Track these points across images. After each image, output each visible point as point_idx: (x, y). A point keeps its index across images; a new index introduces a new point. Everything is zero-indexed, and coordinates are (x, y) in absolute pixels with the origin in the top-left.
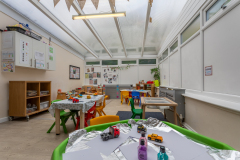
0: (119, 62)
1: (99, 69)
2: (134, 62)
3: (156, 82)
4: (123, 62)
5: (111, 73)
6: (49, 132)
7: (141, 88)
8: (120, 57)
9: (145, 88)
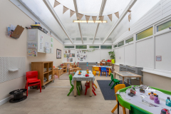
0: (88, 47)
1: (73, 51)
2: (98, 47)
3: (113, 60)
4: (90, 47)
5: (82, 54)
6: (68, 95)
7: (103, 64)
8: (88, 43)
9: (106, 64)
